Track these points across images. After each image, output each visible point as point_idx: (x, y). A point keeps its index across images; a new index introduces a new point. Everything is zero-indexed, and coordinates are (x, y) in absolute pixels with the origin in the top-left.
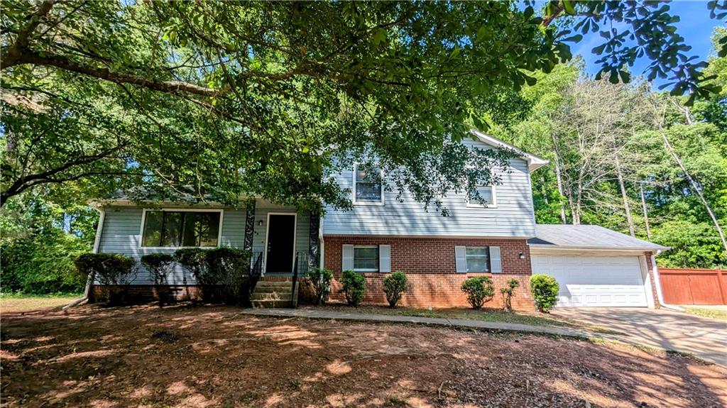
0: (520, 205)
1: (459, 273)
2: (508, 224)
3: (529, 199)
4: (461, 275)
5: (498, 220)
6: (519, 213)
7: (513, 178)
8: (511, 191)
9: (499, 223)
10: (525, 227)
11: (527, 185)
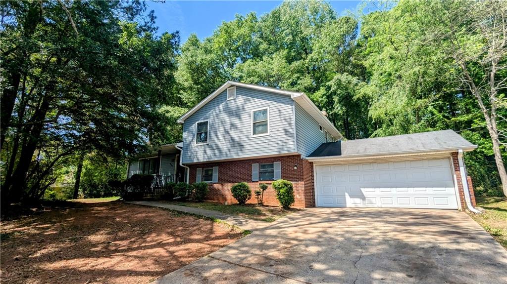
0: (286, 131)
1: (253, 182)
2: (276, 145)
3: (293, 127)
4: (255, 183)
5: (270, 143)
6: (284, 137)
7: (282, 111)
8: (280, 122)
9: (270, 146)
10: (288, 146)
11: (292, 114)
